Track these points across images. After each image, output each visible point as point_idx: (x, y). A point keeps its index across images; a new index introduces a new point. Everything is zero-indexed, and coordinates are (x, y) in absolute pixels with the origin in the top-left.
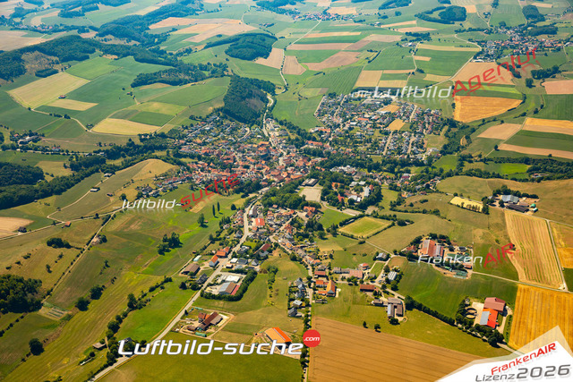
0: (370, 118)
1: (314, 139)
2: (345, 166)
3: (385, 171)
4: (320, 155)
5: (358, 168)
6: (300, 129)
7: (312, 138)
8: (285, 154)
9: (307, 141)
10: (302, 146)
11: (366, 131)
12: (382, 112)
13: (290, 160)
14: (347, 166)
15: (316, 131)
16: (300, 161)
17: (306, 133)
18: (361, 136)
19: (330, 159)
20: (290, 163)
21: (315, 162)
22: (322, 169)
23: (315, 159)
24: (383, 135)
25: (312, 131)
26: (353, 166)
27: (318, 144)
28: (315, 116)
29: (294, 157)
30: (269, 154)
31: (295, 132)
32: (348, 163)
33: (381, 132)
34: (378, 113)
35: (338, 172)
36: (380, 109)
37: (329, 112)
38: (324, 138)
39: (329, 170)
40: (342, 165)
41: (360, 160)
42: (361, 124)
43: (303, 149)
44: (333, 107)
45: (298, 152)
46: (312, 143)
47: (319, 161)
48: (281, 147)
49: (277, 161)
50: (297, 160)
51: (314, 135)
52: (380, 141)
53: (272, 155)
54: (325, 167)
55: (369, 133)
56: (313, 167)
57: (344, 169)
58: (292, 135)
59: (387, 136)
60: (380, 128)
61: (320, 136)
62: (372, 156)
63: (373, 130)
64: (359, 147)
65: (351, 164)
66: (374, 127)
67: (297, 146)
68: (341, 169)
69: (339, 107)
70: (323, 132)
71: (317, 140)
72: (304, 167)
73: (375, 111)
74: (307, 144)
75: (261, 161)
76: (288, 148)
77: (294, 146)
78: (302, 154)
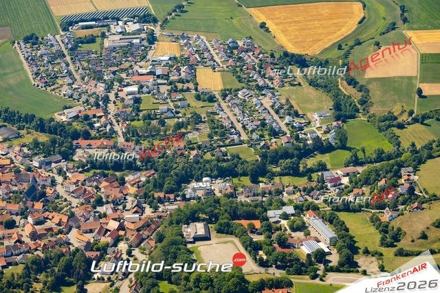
0: (152, 73)
1: (87, 136)
2: (199, 180)
3: (282, 174)
4: (131, 167)
5: (227, 178)
6: (41, 120)
7: (81, 133)
8: (59, 179)
9: (75, 142)
10: (73, 154)
11: (169, 100)
12: (162, 58)
13: (85, 190)
14: (204, 179)
15: (74, 117)
16: (105, 187)
17: (62, 126)
18: (173, 113)
19: (162, 171)
20: (92, 197)
21: (137, 184)
22: (167, 195)
23: (130, 178)
24: (207, 103)
25: (64, 118)
26: (216, 177)
27: (102, 143)
28: (38, 86)
29: (85, 181)
30: (36, 185)
31: (29, 128)
32: (200, 172)
33: (198, 98)
34: (153, 61)
35: (200, 195)
36: (150, 53)
37: (61, 75)
38: (103, 128)
39: (184, 196)
40: (192, 178)
41: (219, 161)
42: (148, 87)
43: (84, 160)
44: (59, 64)
45: (80, 170)
46: (89, 145)
47: (143, 179)
48: (37, 164)
49: (58, 197)
50: (97, 188)
51: (77, 126)
52: (217, 117)
53: (44, 187)
54: (171, 191)
55: (179, 103)
56: (146, 196)
57: (205, 186)
58: (28, 133)
59: (216, 104)
60: (188, 90)
61: (91, 125)
62: (233, 150)
63: (180, 96)
64: (190, 136)
65: (209, 172)
66: (176, 90)
67: (67, 156)
68: (200, 188)
69: (70, 62)
70: (88, 116)
71: (93, 135)
72: (125, 199)
73: (145, 57)
74: (80, 148)
75: (33, 205)
76: (53, 165)
77: (59, 157)
78: (88, 171)
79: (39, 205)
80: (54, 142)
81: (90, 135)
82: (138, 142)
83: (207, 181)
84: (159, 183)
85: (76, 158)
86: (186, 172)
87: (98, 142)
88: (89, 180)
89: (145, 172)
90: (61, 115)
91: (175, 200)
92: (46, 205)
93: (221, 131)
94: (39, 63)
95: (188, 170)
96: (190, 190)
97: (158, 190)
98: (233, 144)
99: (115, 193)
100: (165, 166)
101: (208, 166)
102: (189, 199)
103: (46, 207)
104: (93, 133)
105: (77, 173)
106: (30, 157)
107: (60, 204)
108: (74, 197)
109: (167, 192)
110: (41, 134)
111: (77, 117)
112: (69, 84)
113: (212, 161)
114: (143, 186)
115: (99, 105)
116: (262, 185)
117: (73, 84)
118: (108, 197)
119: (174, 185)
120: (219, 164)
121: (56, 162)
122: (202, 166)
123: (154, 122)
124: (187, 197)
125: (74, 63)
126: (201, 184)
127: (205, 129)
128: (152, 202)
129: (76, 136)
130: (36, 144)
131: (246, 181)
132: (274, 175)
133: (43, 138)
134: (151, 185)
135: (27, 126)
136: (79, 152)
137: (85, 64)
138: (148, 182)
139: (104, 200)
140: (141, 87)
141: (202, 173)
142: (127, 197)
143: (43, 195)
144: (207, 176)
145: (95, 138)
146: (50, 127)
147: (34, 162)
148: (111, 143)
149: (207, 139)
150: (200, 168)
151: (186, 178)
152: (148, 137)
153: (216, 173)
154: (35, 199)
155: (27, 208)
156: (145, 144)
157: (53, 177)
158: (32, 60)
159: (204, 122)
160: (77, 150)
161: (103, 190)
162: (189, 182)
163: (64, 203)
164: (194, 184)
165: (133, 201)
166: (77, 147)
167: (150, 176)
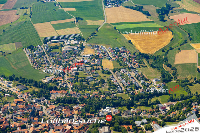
0: (83, 62)
1: (56, 89)
2: (105, 108)
3: (140, 105)
4: (75, 102)
5: (117, 107)
6: (36, 82)
7: (53, 88)
8: (44, 107)
9: (51, 92)
10: (50, 97)
11: (90, 74)
12: (87, 55)
13: (56, 112)
14: (107, 108)
15: (50, 81)
16: (64, 111)
17: (45, 84)
18: (92, 79)
19: (89, 104)
20: (59, 115)
21: (78, 109)
22: (91, 115)
23: (74, 107)
24: (107, 75)
25: (46, 81)
26: (112, 107)
27: (62, 92)
28: (34, 67)
29: (55, 108)
30: (35, 110)
31: (31, 85)
32: (105, 104)
33: (103, 72)
34: (83, 57)
35: (105, 115)
36: (82, 53)
37: (44, 63)
38: (63, 86)
39: (98, 115)
40: (102, 107)
41: (113, 100)
42: (81, 68)
43: (55, 99)
44: (43, 58)
45: (53, 103)
46: (57, 93)
47: (81, 108)
48: (34, 101)
49: (44, 115)
50: (61, 111)
51: (51, 85)
52: (111, 81)
53: (38, 111)
54: (93, 113)
55: (95, 75)
56: (82, 115)
57: (107, 110)
58: (30, 88)
59: (111, 75)
60: (99, 69)
61: (58, 84)
62: (119, 95)
63: (95, 72)
64: (100, 89)
65: (109, 105)
66: (93, 69)
67: (47, 98)
68: (105, 112)
69: (47, 57)
70: (56, 80)
71: (58, 89)
72: (73, 116)
73: (80, 55)
74: (53, 94)
75: (34, 119)
76: (42, 101)
77: (44, 98)
78: (56, 104)
79: (36, 119)
80: (42, 91)
81: (57, 88)
82: (78, 92)
83: (108, 109)
84: (88, 109)
85: (51, 98)
86: (99, 104)
87: (61, 92)
88: (57, 108)
89: (81, 105)
90: (44, 80)
91: (95, 117)
92: (39, 119)
93: (113, 87)
94: (34, 57)
95: (100, 104)
96: (101, 113)
97: (87, 112)
98: (119, 92)
99: (69, 114)
100: (90, 102)
101: (108, 102)
102: (101, 116)
103: (39, 120)
104: (58, 88)
105: (52, 105)
106: (32, 98)
107: (45, 118)
108: (51, 115)
109: (91, 113)
110: (36, 88)
111: (51, 81)
112: (47, 67)
113: (110, 100)
114: (81, 110)
115: (61, 75)
116: (132, 110)
117: (49, 66)
118: (66, 115)
119: (94, 110)
120: (113, 101)
121: (43, 100)
122: (106, 102)
123: (85, 83)
124: (100, 115)
125: (49, 57)
126: (105, 110)
127: (107, 86)
128: (85, 117)
129: (51, 89)
130: (34, 92)
131: (125, 108)
132: (137, 106)
133: (37, 90)
134: (84, 110)
135: (30, 84)
136: (53, 96)
137: (54, 58)
138: (83, 109)
139: (64, 117)
140: (79, 68)
141: (106, 105)
142: (74, 115)
143: (38, 114)
144: (108, 106)
145: (59, 90)
146: (40, 85)
147: (33, 100)
148: (66, 92)
149: (108, 90)
150: (105, 103)
151: (99, 107)
152: (82, 89)
153: (112, 105)
154: (34, 116)
155: (31, 120)
156: (81, 92)
157: (42, 106)
158: (31, 56)
159: (106, 83)
160: (52, 95)
161: (63, 112)
162: (100, 109)
163: (47, 118)
164: (103, 110)
165: (77, 117)
166: (52, 94)
167: (83, 106)
